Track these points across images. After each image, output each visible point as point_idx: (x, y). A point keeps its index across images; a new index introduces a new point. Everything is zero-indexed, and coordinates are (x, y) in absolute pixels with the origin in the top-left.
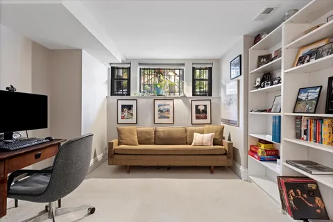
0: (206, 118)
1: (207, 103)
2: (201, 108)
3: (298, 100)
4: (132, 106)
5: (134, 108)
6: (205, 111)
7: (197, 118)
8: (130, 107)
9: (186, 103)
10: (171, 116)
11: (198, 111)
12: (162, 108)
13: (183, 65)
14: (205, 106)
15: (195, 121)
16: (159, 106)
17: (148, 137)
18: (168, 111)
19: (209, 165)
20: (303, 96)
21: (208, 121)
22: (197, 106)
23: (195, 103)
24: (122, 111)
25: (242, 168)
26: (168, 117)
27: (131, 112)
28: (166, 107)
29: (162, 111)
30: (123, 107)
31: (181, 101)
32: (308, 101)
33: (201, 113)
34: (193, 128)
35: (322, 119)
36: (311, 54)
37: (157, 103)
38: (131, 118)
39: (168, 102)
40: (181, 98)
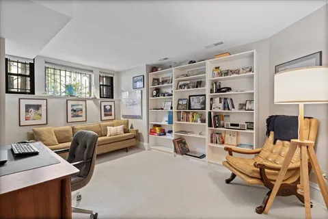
0: (111, 115)
1: (112, 104)
2: (108, 107)
3: (179, 104)
4: (41, 106)
5: (44, 108)
6: (110, 110)
7: (106, 115)
8: (38, 107)
9: (96, 103)
10: (84, 114)
11: (105, 110)
12: (75, 108)
13: (92, 71)
14: (111, 106)
15: (104, 118)
16: (72, 106)
17: (67, 135)
18: (81, 110)
19: (125, 147)
20: (181, 102)
21: (112, 117)
22: (105, 106)
23: (103, 104)
24: (27, 111)
25: (145, 144)
26: (81, 116)
27: (39, 112)
28: (80, 107)
29: (75, 111)
30: (28, 107)
31: (92, 101)
32: (183, 105)
33: (108, 112)
34: (105, 123)
35: (189, 112)
36: (185, 85)
37: (70, 103)
38: (40, 119)
39: (81, 103)
40: (92, 99)
